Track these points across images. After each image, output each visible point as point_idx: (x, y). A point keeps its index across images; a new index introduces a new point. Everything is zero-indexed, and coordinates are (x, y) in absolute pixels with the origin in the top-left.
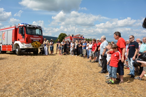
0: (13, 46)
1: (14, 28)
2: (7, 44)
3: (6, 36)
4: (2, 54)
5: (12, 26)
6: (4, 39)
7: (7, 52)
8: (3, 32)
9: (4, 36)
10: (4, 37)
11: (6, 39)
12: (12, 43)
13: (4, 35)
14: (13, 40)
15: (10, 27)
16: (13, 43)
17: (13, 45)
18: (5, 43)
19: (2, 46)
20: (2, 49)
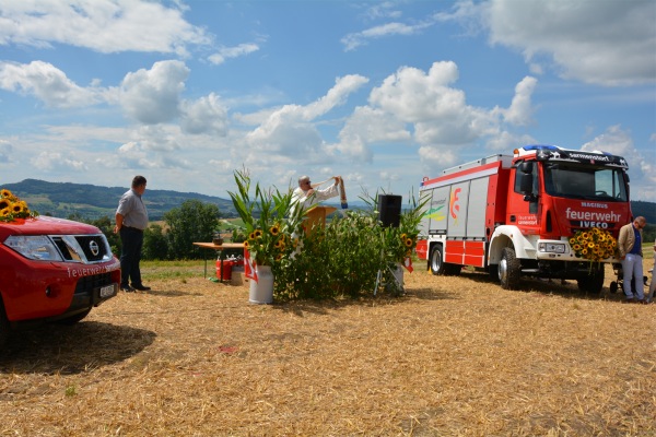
0: (487, 245)
1: (495, 171)
2: (465, 238)
3: (462, 202)
4: (446, 275)
5: (488, 162)
6: (454, 216)
7: (463, 271)
8: (454, 188)
9: (456, 203)
10: (457, 207)
11: (461, 214)
12: (483, 234)
13: (456, 199)
14: (488, 222)
15: (480, 165)
16: (489, 232)
17: (489, 239)
18: (457, 231)
19: (447, 243)
20: (444, 253)
